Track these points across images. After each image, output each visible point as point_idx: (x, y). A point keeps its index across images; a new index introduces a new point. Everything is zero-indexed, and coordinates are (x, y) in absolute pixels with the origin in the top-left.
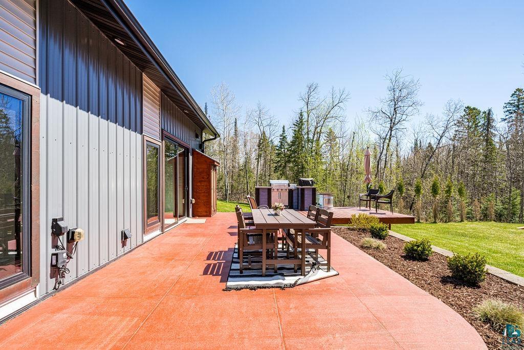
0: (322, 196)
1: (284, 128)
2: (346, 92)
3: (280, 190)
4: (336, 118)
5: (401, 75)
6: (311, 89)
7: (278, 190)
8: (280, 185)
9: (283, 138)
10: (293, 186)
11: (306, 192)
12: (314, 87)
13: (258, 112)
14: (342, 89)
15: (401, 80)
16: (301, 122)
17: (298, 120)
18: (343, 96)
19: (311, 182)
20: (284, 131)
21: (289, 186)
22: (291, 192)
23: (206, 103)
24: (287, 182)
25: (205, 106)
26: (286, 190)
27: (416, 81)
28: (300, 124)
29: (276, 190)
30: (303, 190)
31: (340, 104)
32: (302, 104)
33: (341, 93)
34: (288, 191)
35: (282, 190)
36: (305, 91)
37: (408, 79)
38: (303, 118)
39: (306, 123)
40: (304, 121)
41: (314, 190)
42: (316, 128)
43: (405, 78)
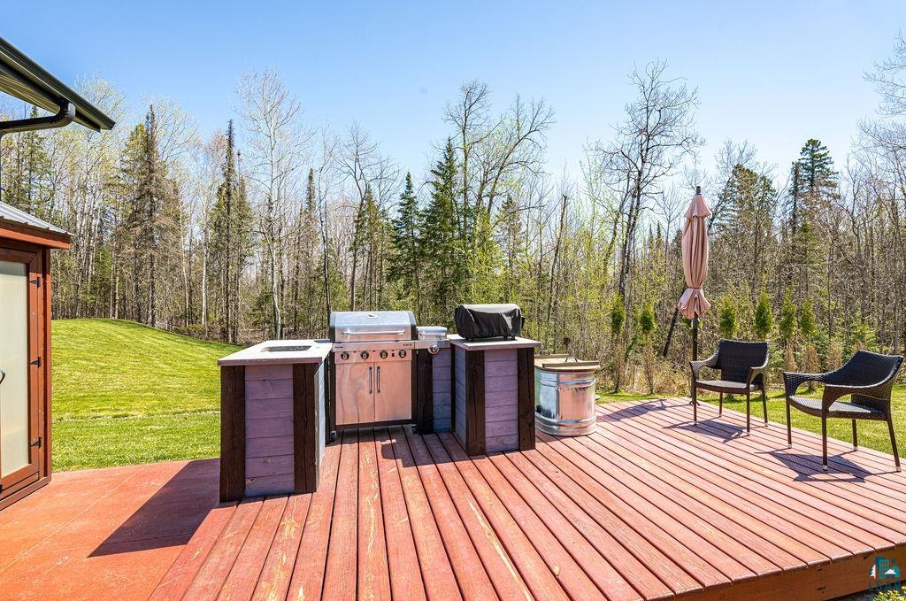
0: (553, 376)
1: (408, 178)
2: (546, 109)
3: (374, 357)
4: (524, 163)
5: (661, 78)
6: (473, 97)
7: (365, 355)
8: (374, 333)
9: (408, 202)
10: (433, 335)
11: (491, 368)
12: (478, 92)
13: (353, 149)
14: (537, 101)
15: (662, 90)
16: (450, 167)
17: (444, 161)
18: (540, 119)
19: (508, 320)
20: (409, 187)
21: (415, 335)
22: (422, 362)
23: (231, 122)
24: (404, 318)
25: (227, 128)
26: (402, 354)
27: (689, 94)
28: (446, 171)
29: (355, 358)
30: (476, 358)
31: (534, 135)
32: (453, 130)
33: (536, 111)
34: (409, 357)
35: (384, 354)
36: (457, 99)
37: (675, 88)
38: (455, 157)
39: (460, 169)
40: (457, 163)
41: (525, 358)
42: (483, 184)
43: (670, 83)
